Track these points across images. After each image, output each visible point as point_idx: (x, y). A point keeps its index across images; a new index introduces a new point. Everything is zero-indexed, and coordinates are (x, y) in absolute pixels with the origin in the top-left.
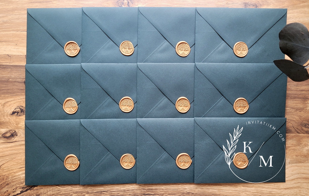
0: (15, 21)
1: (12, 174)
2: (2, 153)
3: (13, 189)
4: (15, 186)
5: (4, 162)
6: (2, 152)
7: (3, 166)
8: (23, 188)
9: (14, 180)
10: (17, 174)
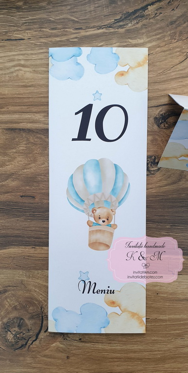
0: (160, 339)
1: (164, 43)
2: (184, 84)
3: (161, 15)
4: (159, 20)
5: (180, 67)
6: (184, 86)
7: (181, 58)
8: (143, 17)
9: (160, 31)
10: (154, 43)
